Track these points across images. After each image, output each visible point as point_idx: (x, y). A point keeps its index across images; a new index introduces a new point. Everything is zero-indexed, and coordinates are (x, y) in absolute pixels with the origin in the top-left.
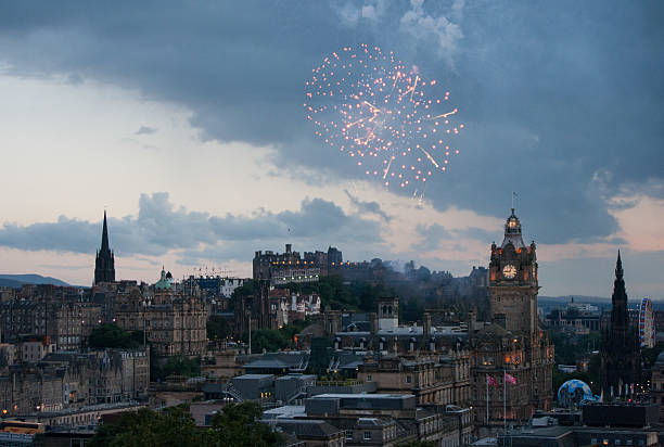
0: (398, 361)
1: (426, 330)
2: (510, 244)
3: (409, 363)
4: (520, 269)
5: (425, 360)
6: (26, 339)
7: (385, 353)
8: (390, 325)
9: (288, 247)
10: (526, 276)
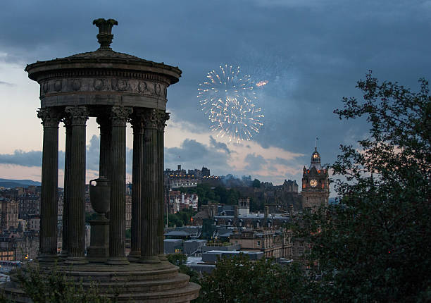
0: (252, 233)
1: (266, 216)
2: (314, 167)
3: (259, 234)
4: (320, 182)
5: (268, 232)
6: (32, 217)
7: (244, 228)
8: (244, 213)
9: (179, 166)
10: (323, 186)
